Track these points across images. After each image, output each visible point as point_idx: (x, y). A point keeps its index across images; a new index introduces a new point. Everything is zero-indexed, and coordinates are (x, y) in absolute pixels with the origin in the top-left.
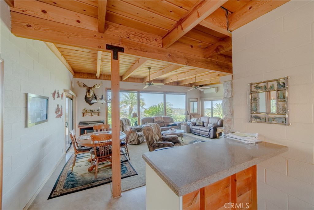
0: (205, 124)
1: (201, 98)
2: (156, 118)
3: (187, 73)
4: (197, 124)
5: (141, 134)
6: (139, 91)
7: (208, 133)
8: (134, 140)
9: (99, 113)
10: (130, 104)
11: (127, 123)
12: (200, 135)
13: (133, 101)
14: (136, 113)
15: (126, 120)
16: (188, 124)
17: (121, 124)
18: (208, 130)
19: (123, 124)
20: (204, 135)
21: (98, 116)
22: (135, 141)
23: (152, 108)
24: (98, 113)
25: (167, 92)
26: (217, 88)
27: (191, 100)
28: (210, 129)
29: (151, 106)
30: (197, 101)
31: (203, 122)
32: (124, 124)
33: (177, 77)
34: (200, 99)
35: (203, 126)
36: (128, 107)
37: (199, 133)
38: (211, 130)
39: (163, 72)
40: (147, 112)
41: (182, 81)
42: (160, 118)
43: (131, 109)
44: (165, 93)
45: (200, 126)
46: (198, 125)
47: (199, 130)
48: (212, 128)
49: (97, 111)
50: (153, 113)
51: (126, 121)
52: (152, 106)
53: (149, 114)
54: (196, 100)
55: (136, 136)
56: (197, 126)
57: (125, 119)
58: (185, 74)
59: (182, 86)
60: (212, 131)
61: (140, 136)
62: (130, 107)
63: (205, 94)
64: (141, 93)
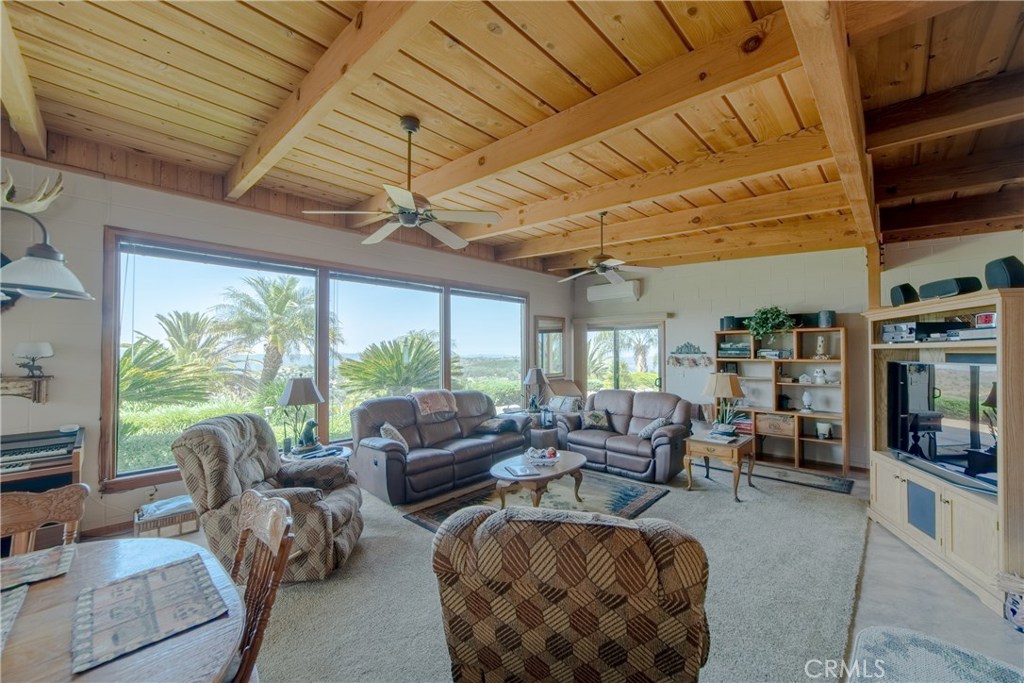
0: (618, 423)
1: (575, 320)
2: (424, 398)
3: (580, 195)
4: (587, 421)
5: (346, 505)
6: (324, 271)
7: (644, 460)
8: (302, 558)
9: (37, 385)
10: (269, 333)
11: (254, 442)
12: (605, 471)
13: (286, 321)
14: (308, 381)
15: (249, 427)
16: (548, 424)
17: (205, 461)
18: (647, 450)
19: (221, 456)
20: (624, 471)
21: (28, 403)
22: (314, 561)
23: (374, 352)
24: (30, 384)
25: (456, 284)
26: (638, 282)
27: (542, 324)
28: (654, 444)
29: (374, 347)
30: (560, 331)
31: (608, 414)
32: (232, 454)
33: (521, 212)
34: (571, 321)
35: (611, 429)
36: (259, 349)
37: (602, 459)
38: (658, 450)
39: (482, 161)
40: (355, 371)
41: (519, 244)
42: (443, 401)
43: (274, 360)
44: (448, 287)
45: (601, 428)
46: (592, 427)
47: (604, 448)
48: (665, 440)
49: (25, 372)
50: (385, 375)
51: (242, 431)
52: (379, 346)
53: (366, 379)
54: (558, 325)
55: (319, 528)
56: (586, 429)
57: (239, 423)
58: (566, 198)
59: (514, 264)
60: (663, 452)
61: (341, 519)
62: (268, 350)
63: (590, 303)
64: (334, 276)
